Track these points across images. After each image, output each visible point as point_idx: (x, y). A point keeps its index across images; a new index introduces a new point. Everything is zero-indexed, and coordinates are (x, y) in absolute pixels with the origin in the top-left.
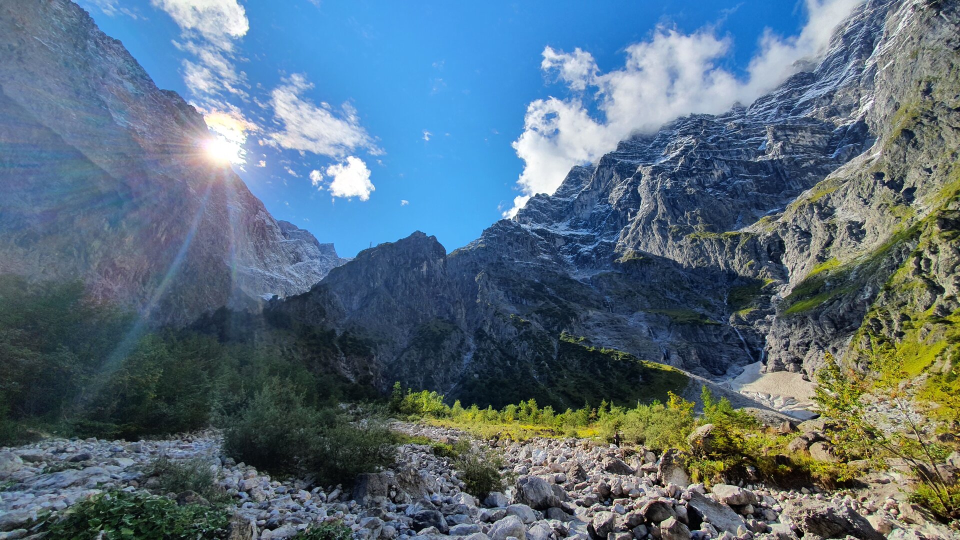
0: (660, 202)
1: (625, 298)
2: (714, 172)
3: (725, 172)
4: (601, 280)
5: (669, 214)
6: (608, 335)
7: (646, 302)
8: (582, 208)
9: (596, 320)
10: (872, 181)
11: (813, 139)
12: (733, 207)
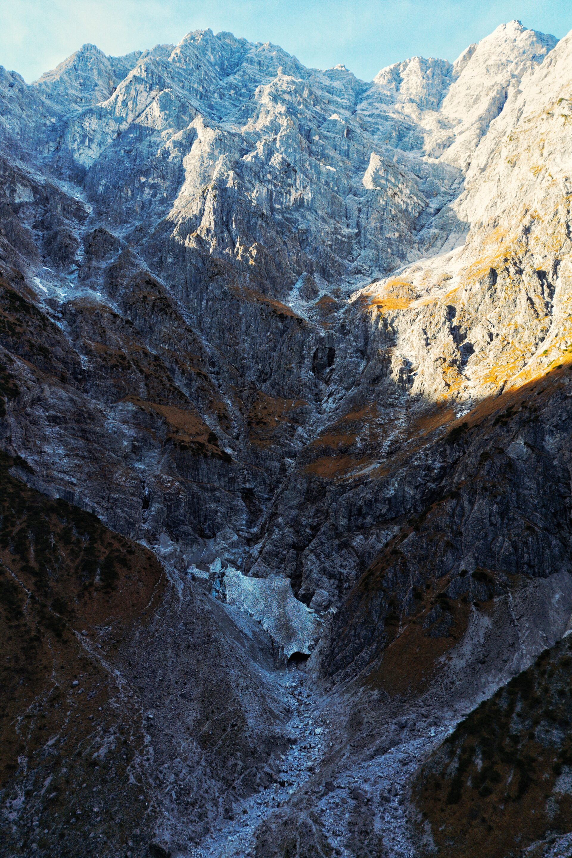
0: (209, 205)
1: (112, 369)
2: (293, 190)
3: (305, 197)
4: (80, 318)
5: (216, 234)
6: (66, 444)
7: (142, 385)
8: (83, 142)
9: (53, 407)
10: (443, 319)
11: (409, 201)
12: (297, 262)
